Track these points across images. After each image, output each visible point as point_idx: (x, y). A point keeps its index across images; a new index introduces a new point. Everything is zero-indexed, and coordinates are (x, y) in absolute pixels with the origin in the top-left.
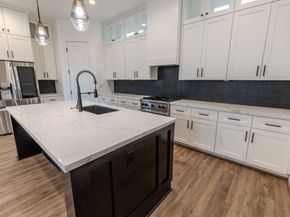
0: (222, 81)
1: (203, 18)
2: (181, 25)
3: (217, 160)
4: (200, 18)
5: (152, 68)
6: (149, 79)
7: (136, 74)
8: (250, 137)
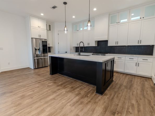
0: (125, 46)
1: (117, 24)
2: (109, 26)
3: (125, 75)
4: (116, 24)
5: (96, 41)
6: (95, 46)
7: (88, 44)
8: (137, 65)
